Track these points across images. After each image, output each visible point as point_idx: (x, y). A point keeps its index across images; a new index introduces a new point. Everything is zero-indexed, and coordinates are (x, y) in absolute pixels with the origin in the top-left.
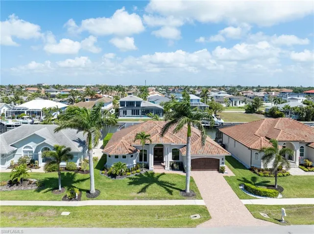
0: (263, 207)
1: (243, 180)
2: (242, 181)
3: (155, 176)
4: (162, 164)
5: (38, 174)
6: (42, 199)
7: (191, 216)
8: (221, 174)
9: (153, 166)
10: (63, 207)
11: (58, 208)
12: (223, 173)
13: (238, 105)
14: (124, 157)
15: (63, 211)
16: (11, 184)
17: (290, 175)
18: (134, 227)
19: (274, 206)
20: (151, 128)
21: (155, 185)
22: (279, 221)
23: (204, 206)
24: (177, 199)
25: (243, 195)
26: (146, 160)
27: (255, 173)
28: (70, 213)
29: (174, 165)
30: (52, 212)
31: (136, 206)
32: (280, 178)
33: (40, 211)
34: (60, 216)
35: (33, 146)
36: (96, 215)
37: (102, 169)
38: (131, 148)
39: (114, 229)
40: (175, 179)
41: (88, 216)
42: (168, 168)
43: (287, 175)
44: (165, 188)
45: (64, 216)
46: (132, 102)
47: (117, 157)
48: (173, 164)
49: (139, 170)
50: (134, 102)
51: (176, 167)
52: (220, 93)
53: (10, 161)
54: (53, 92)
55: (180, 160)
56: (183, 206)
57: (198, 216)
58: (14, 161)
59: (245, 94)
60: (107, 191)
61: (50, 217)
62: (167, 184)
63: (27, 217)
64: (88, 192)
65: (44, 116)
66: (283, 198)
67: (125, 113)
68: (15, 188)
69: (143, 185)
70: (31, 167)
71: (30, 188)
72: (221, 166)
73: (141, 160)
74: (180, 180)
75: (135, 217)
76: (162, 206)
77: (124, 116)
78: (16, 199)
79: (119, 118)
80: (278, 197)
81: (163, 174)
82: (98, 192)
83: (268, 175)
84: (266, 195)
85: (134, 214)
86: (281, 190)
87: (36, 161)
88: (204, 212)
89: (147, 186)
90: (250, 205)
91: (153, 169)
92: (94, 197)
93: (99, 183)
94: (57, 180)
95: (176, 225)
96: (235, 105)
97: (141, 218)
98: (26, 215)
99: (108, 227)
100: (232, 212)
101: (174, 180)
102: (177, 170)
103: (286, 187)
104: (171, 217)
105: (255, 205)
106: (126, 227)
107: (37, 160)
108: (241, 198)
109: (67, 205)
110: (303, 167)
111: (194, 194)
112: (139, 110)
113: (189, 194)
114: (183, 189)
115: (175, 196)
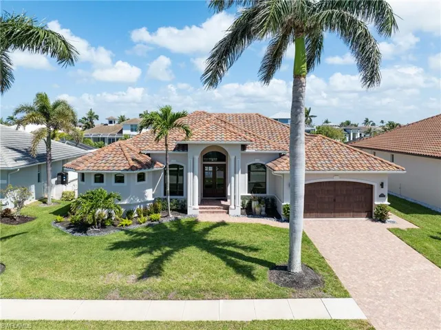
3: (198, 228)
4: (223, 202)
8: (379, 224)
9: (197, 206)
12: (384, 222)
14: (119, 179)
21: (192, 252)
38: (140, 158)
40: (253, 236)
42: (236, 211)
44: (224, 259)
47: (100, 179)
48: (250, 204)
49: (157, 216)
51: (257, 210)
55: (269, 194)
62: (231, 249)
69: (156, 254)
72: (376, 203)
74: (270, 238)
81: (223, 224)
89: (166, 256)
91: (196, 212)
101: (251, 236)
102: (261, 216)
111: (318, 278)
113: (301, 277)
114: (281, 263)
115: (252, 285)
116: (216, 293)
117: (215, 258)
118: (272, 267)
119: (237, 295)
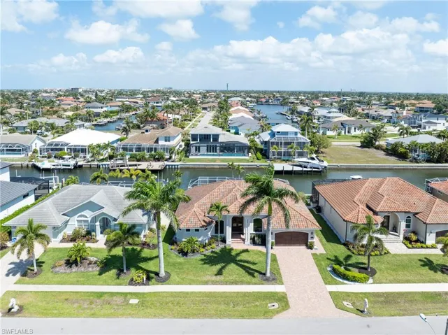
0: (348, 295)
1: (334, 258)
2: (332, 260)
3: (233, 253)
4: (242, 236)
5: (97, 250)
6: (106, 283)
7: (269, 305)
8: (310, 250)
9: (230, 239)
10: (130, 293)
11: (125, 294)
12: (312, 249)
13: (353, 133)
14: (197, 230)
15: (131, 298)
16: (69, 263)
17: (389, 252)
18: (208, 317)
19: (361, 293)
20: (230, 191)
21: (232, 266)
22: (362, 312)
23: (283, 293)
24: (255, 284)
25: (330, 279)
26: (222, 232)
27: (349, 249)
28: (138, 300)
29: (256, 238)
30: (119, 300)
31: (210, 293)
32: (376, 257)
33: (106, 297)
34: (128, 304)
35: (89, 214)
36: (167, 303)
37: (172, 244)
38: (205, 219)
39: (187, 320)
40: (255, 257)
41: (158, 304)
42: (248, 241)
43: (385, 253)
44: (244, 269)
45: (132, 304)
46: (207, 135)
47: (188, 230)
48: (254, 237)
49: (214, 245)
50: (210, 135)
51: (257, 241)
52: (330, 112)
53: (62, 233)
54: (97, 108)
55: (263, 232)
56: (261, 292)
57: (277, 305)
58: (68, 233)
59: (366, 112)
60: (178, 274)
61: (117, 305)
63: (93, 306)
64: (157, 274)
65: (90, 155)
66: (374, 283)
67: (198, 149)
68: (74, 269)
69: (219, 267)
70: (88, 240)
71: (90, 269)
72: (309, 241)
73: (216, 232)
75: (209, 305)
76: (238, 292)
77: (196, 155)
78: (78, 283)
79: (190, 157)
80: (369, 282)
82: (168, 275)
83: (363, 253)
84: (354, 280)
85: (207, 303)
86: (372, 273)
87: (93, 233)
88: (282, 300)
89: (223, 268)
90: (335, 292)
91: (230, 243)
92: (164, 281)
93: (169, 263)
94: (120, 258)
95: (251, 315)
96: (348, 132)
97: (215, 306)
98: (91, 303)
99: (180, 318)
100: (313, 300)
102: (259, 245)
103: (381, 270)
104: (247, 305)
105: (340, 292)
106: (198, 318)
107: (94, 231)
108: (326, 284)
109: (134, 291)
110: (407, 243)
111: (275, 278)
112: (216, 147)
113: (269, 278)
114: (263, 272)
115: (254, 280)
116: (242, 283)
117: (241, 269)
118: (261, 273)
119: (249, 283)
